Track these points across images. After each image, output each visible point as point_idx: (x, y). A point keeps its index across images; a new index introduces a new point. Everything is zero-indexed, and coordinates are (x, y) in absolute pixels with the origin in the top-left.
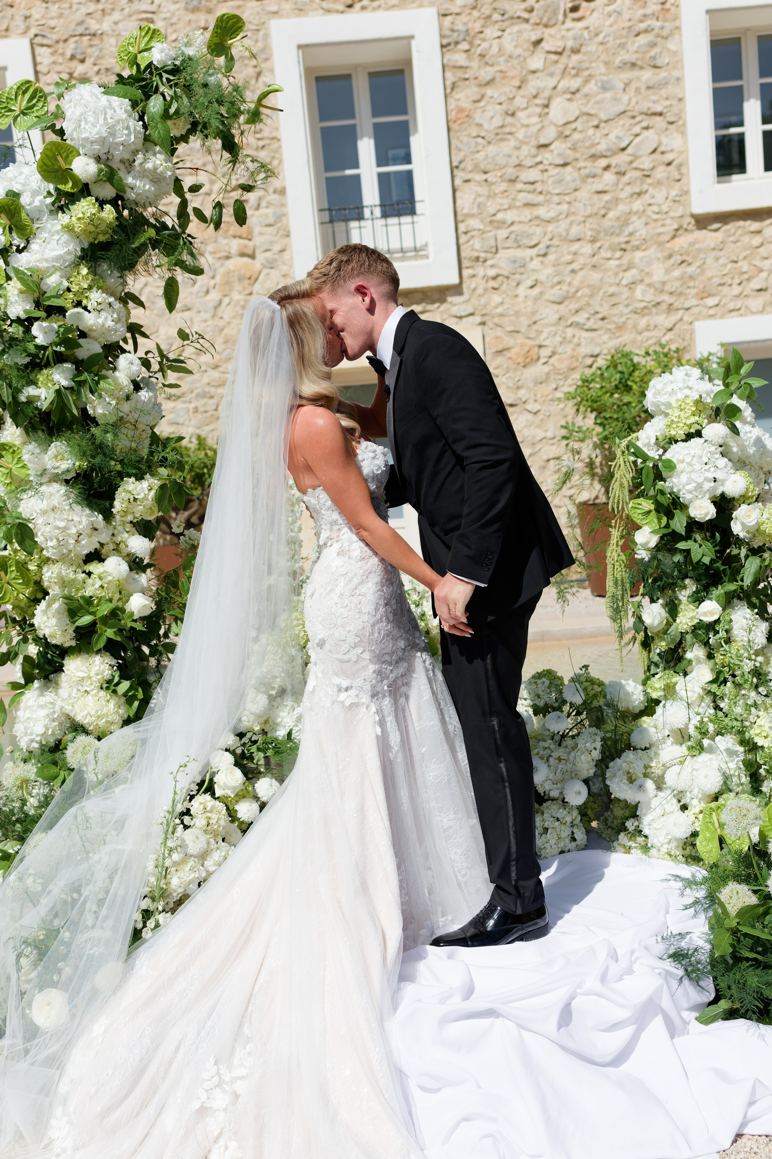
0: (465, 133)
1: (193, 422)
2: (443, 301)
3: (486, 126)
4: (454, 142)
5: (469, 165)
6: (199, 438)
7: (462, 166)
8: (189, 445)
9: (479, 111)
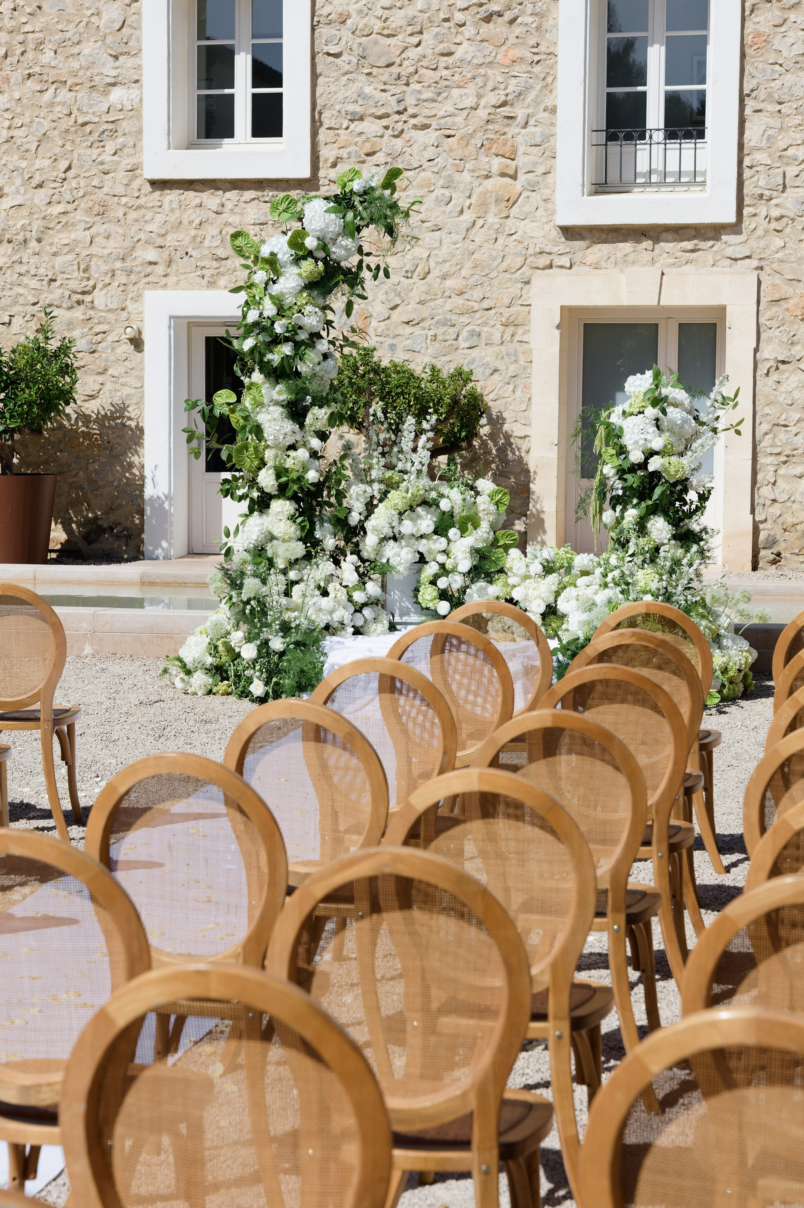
0: (761, 59)
1: (430, 351)
2: (717, 239)
3: (785, 54)
4: (747, 68)
5: (762, 94)
6: (433, 369)
7: (753, 95)
8: (423, 375)
9: (779, 36)
